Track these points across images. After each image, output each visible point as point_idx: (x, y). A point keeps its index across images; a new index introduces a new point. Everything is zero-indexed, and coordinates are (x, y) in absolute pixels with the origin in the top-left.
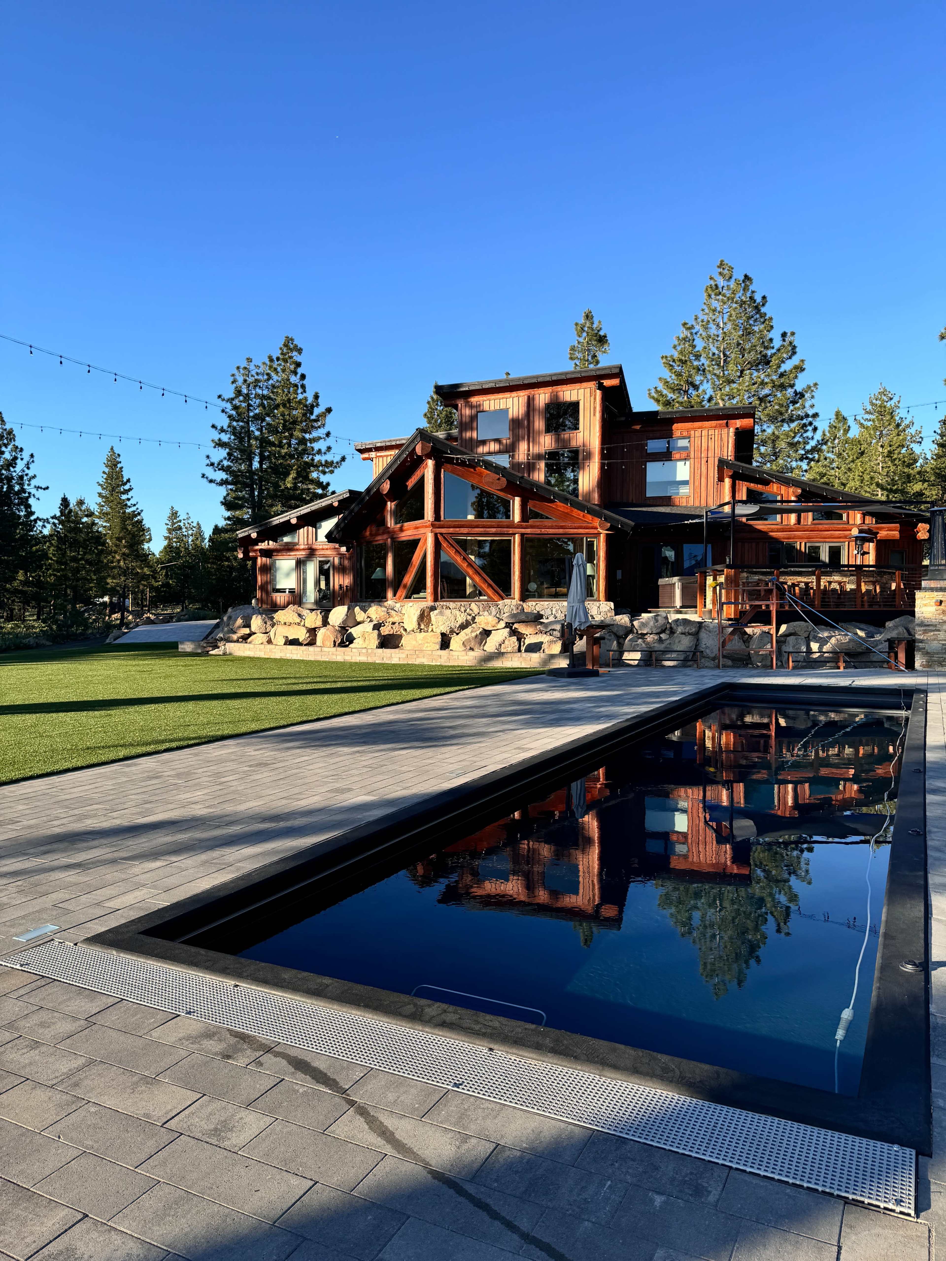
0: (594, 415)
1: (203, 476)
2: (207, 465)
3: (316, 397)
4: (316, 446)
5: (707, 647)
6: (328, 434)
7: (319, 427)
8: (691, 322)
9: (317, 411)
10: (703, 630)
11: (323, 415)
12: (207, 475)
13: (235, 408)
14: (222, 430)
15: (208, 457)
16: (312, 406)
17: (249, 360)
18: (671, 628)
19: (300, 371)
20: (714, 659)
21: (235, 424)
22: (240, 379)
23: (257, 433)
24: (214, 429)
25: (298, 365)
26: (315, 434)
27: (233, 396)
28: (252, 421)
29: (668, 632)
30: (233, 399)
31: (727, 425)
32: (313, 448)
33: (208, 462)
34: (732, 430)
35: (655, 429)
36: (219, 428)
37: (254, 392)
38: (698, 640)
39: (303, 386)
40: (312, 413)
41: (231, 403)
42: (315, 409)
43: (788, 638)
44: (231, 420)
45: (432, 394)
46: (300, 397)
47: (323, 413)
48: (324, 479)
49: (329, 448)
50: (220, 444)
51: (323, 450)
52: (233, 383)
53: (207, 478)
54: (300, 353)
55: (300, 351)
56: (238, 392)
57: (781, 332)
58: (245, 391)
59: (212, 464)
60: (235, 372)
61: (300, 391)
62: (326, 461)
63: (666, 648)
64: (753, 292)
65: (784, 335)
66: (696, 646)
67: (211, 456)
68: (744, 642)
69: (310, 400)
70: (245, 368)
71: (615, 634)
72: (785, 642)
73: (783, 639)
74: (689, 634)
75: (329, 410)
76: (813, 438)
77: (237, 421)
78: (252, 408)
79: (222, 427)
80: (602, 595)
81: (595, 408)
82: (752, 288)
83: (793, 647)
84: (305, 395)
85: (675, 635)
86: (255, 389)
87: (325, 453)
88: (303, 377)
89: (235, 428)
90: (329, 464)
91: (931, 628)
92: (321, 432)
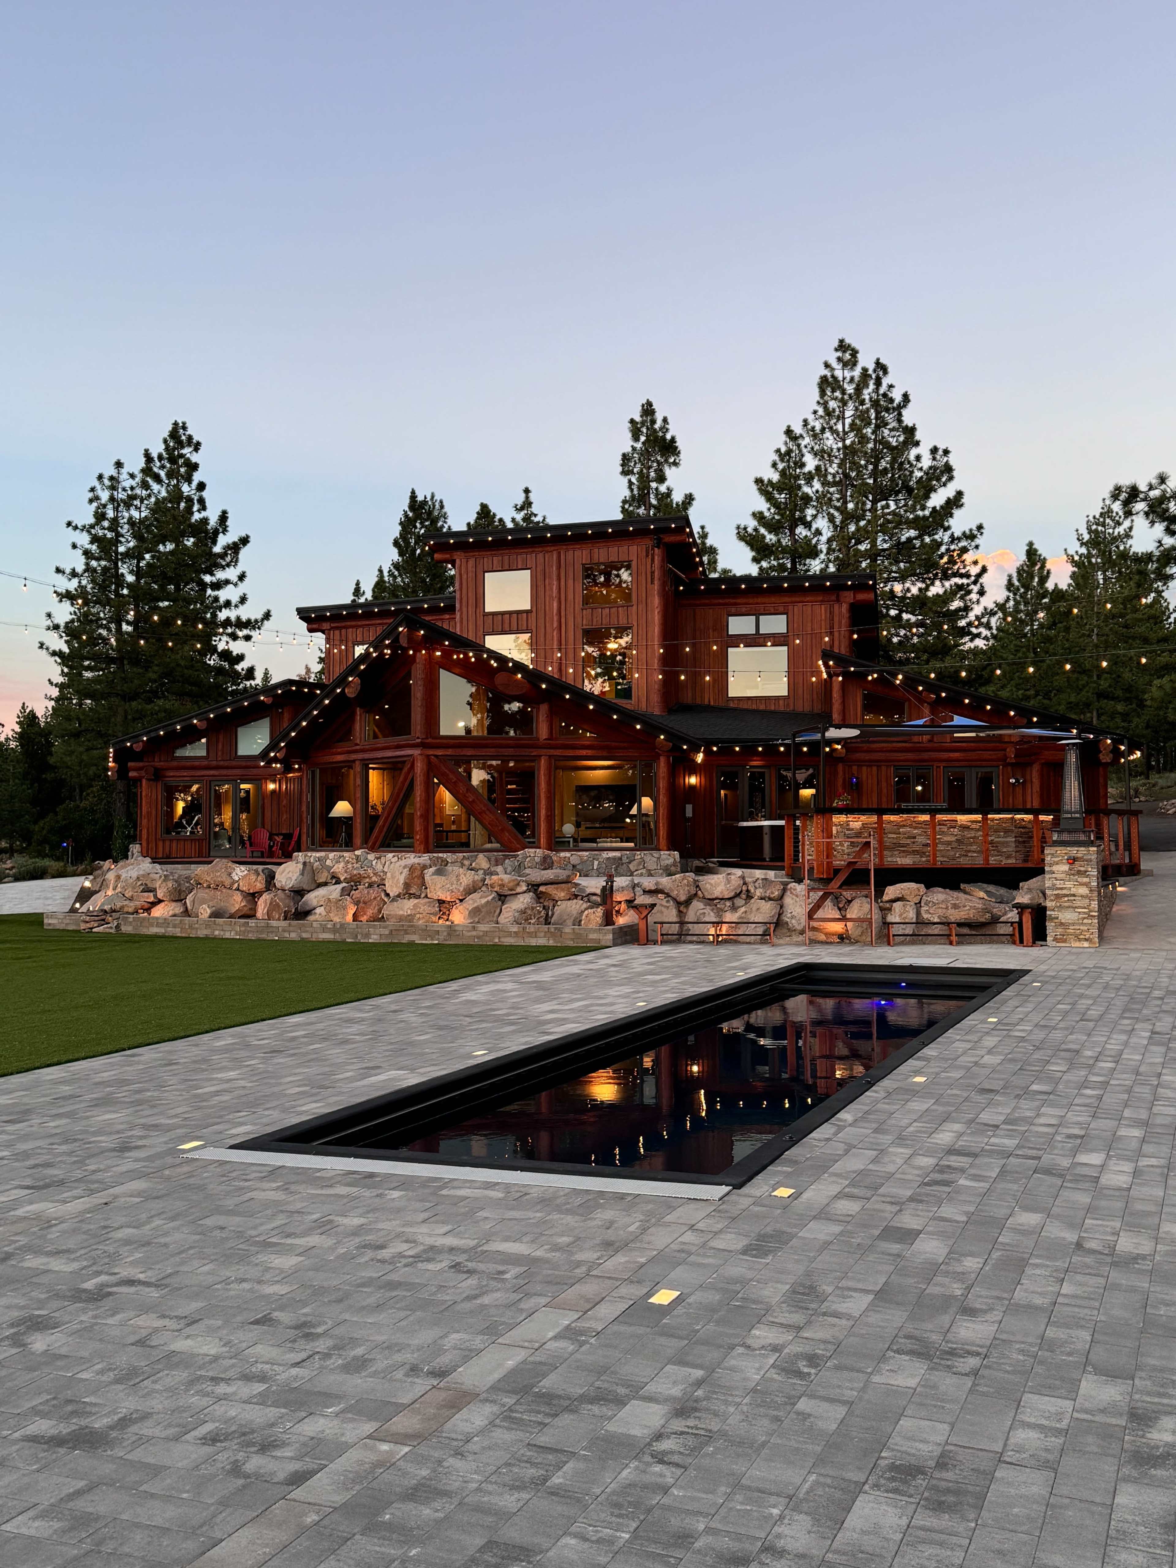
0: (652, 582)
1: (41, 646)
2: (48, 629)
3: (223, 517)
4: (224, 595)
5: (793, 917)
6: (242, 577)
7: (228, 565)
8: (798, 429)
9: (223, 541)
10: (788, 893)
11: (235, 548)
12: (47, 643)
13: (95, 539)
14: (74, 574)
15: (49, 615)
16: (216, 533)
17: (119, 465)
18: (748, 891)
19: (197, 477)
20: (802, 932)
21: (94, 563)
22: (105, 496)
23: (130, 578)
24: (60, 575)
25: (194, 467)
26: (220, 575)
27: (92, 520)
28: (122, 560)
29: (744, 896)
30: (92, 526)
31: (838, 600)
32: (216, 599)
33: (49, 623)
34: (845, 608)
35: (739, 601)
36: (68, 571)
37: (126, 515)
38: (781, 907)
39: (202, 501)
40: (215, 542)
41: (89, 532)
42: (221, 535)
43: (894, 904)
44: (87, 558)
45: (407, 509)
46: (197, 516)
47: (235, 543)
48: (237, 648)
49: (243, 600)
50: (68, 596)
51: (234, 602)
52: (91, 501)
53: (47, 649)
54: (196, 449)
55: (197, 447)
56: (100, 516)
57: (931, 446)
58: (110, 514)
59: (56, 627)
60: (96, 483)
61: (196, 507)
62: (238, 618)
63: (741, 918)
64: (891, 386)
65: (934, 450)
66: (780, 915)
67: (54, 614)
68: (840, 909)
69: (213, 521)
70: (112, 478)
71: (674, 899)
72: (890, 909)
73: (888, 905)
74: (770, 899)
75: (245, 541)
76: (978, 602)
77: (98, 559)
78: (123, 540)
79: (74, 570)
80: (663, 842)
81: (653, 573)
82: (885, 382)
83: (900, 915)
84: (204, 514)
85: (753, 901)
86: (128, 510)
87: (236, 606)
88: (201, 486)
89: (94, 570)
90: (241, 624)
91: (1064, 892)
92: (231, 573)
